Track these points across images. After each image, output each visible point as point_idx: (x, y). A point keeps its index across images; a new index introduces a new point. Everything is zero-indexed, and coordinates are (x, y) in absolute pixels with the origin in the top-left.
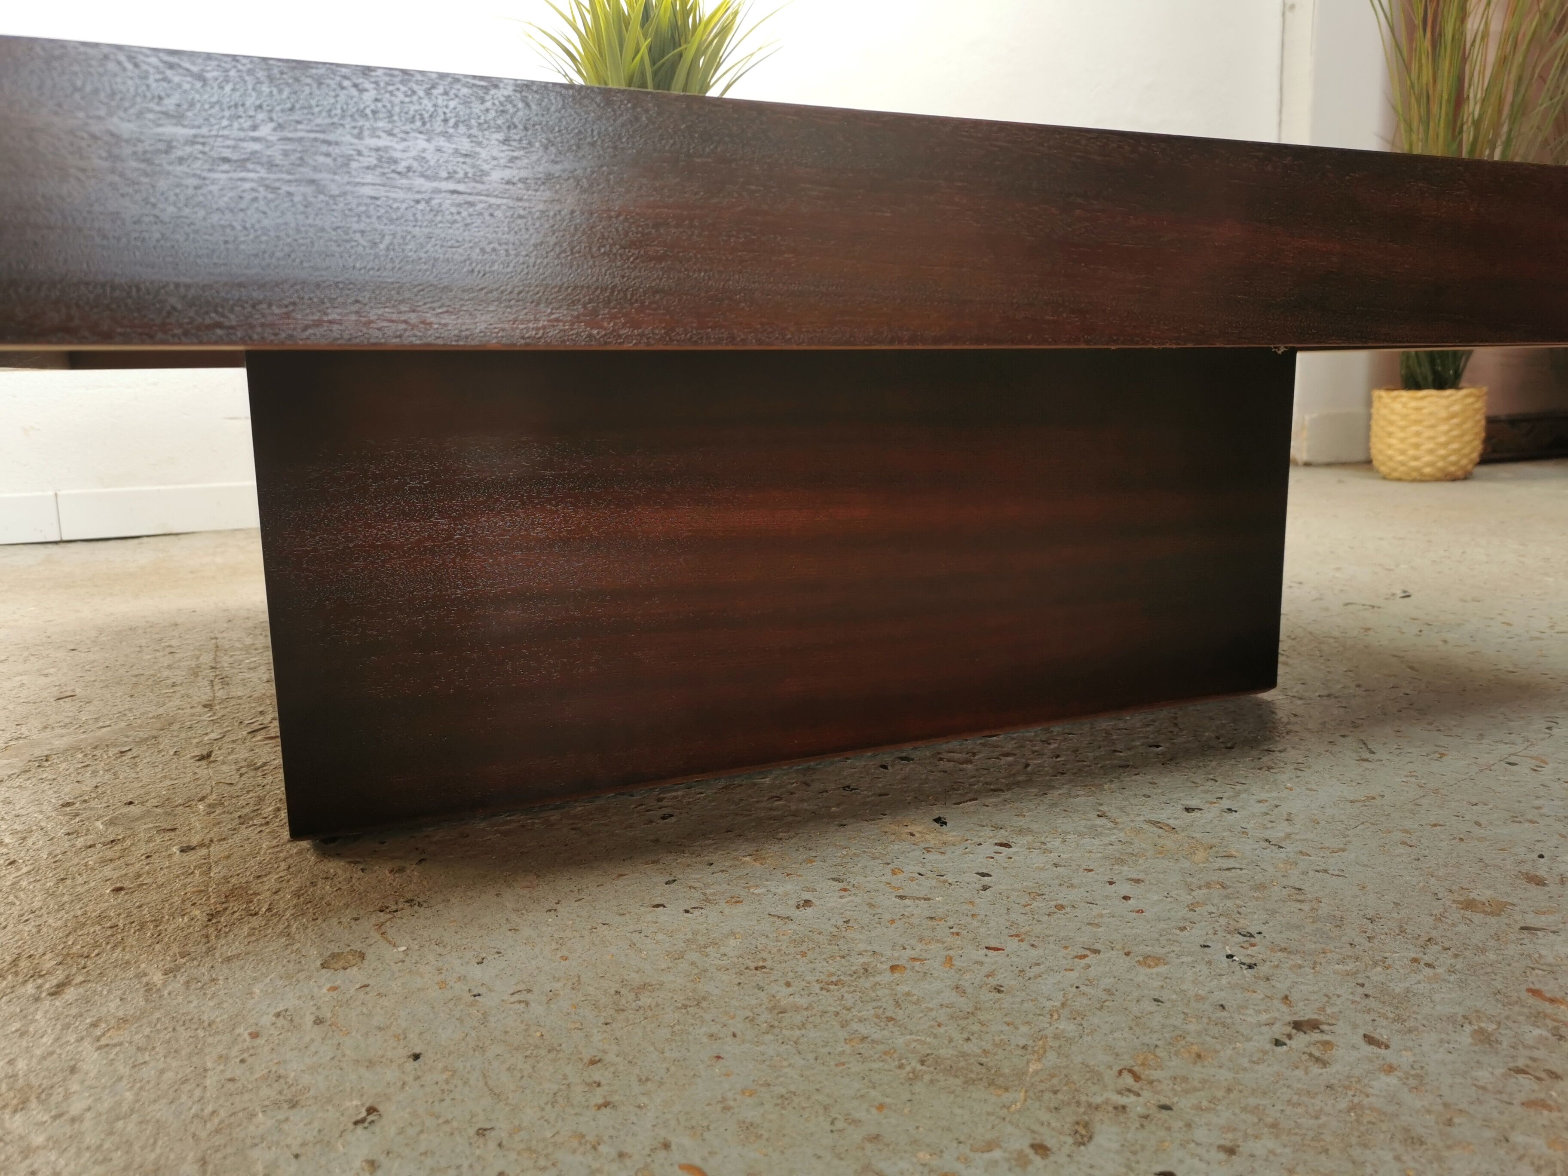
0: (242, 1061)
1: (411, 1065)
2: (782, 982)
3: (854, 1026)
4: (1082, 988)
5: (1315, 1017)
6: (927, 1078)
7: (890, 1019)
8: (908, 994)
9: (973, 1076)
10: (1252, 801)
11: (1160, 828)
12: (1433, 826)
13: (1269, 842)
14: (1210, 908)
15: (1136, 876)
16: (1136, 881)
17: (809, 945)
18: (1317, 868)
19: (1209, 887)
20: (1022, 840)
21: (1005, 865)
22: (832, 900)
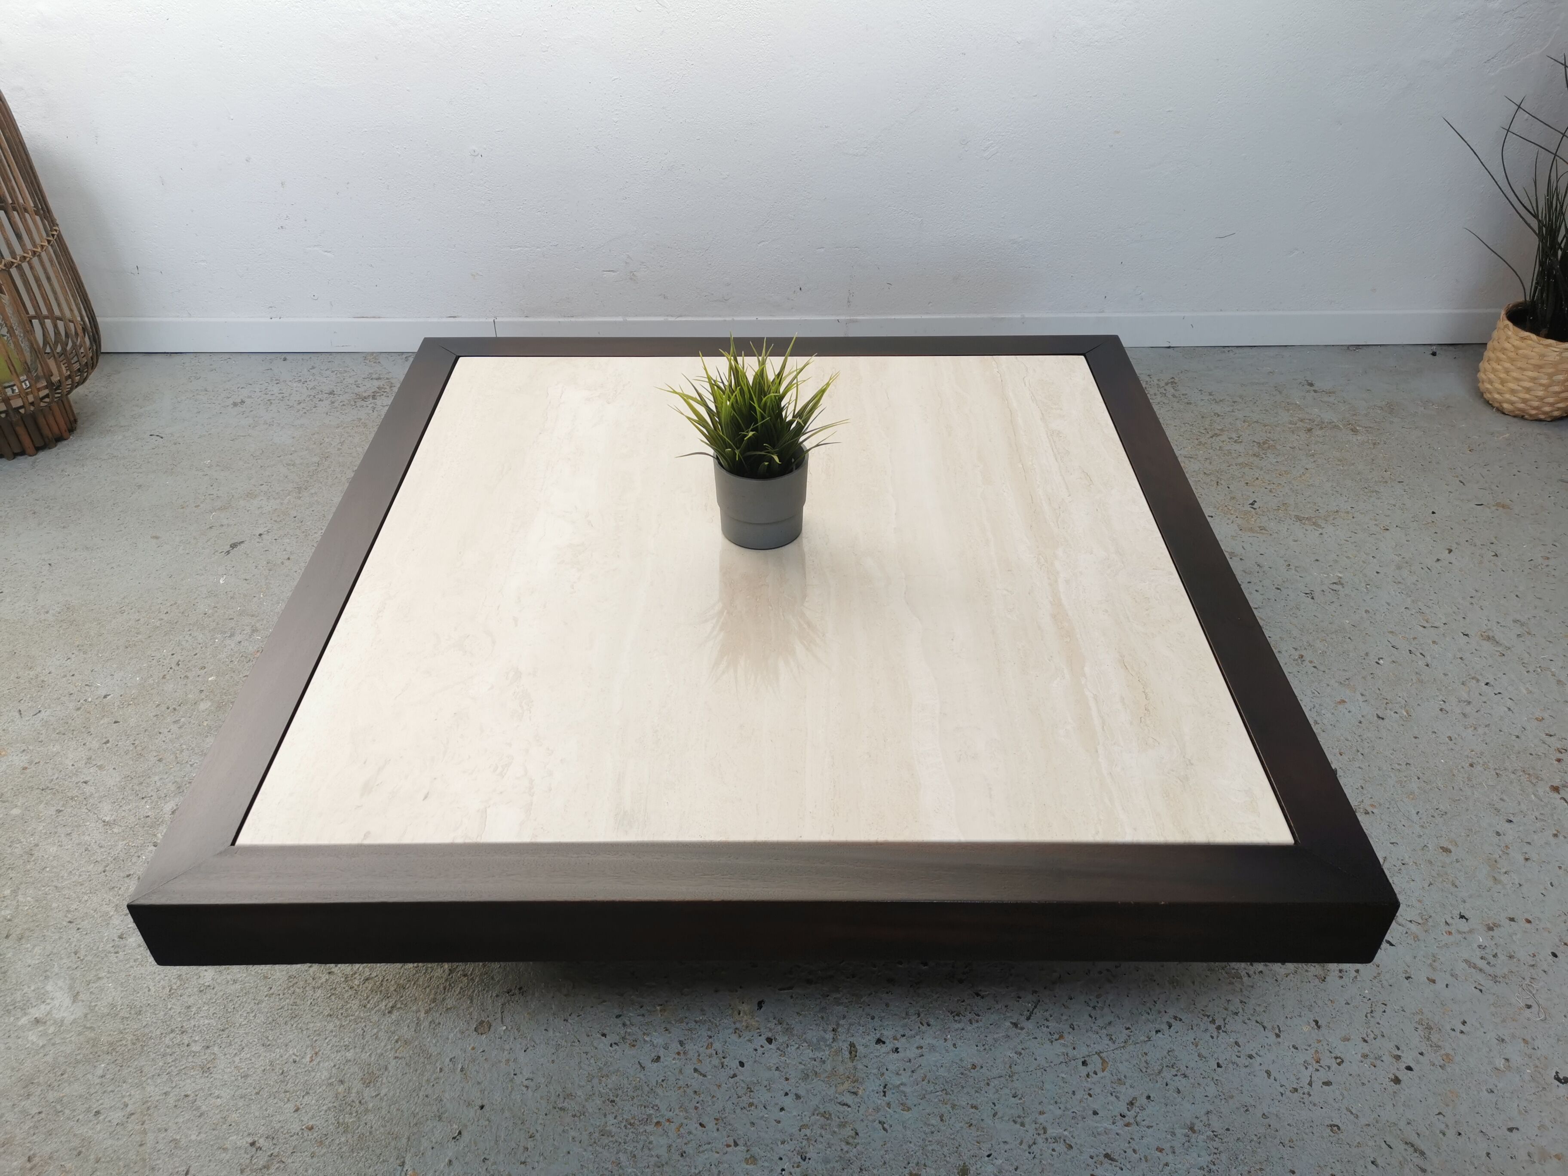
0: (433, 1085)
1: (479, 1111)
2: (614, 1115)
3: (621, 1155)
4: (713, 1166)
7: (635, 1156)
8: (651, 1143)
10: (916, 1045)
11: (850, 1053)
12: (972, 1107)
13: (885, 1087)
14: (808, 1132)
15: (802, 1093)
16: (798, 1097)
17: (639, 1092)
18: (883, 1119)
19: (823, 1115)
20: (781, 1039)
21: (757, 1059)
22: (669, 1060)
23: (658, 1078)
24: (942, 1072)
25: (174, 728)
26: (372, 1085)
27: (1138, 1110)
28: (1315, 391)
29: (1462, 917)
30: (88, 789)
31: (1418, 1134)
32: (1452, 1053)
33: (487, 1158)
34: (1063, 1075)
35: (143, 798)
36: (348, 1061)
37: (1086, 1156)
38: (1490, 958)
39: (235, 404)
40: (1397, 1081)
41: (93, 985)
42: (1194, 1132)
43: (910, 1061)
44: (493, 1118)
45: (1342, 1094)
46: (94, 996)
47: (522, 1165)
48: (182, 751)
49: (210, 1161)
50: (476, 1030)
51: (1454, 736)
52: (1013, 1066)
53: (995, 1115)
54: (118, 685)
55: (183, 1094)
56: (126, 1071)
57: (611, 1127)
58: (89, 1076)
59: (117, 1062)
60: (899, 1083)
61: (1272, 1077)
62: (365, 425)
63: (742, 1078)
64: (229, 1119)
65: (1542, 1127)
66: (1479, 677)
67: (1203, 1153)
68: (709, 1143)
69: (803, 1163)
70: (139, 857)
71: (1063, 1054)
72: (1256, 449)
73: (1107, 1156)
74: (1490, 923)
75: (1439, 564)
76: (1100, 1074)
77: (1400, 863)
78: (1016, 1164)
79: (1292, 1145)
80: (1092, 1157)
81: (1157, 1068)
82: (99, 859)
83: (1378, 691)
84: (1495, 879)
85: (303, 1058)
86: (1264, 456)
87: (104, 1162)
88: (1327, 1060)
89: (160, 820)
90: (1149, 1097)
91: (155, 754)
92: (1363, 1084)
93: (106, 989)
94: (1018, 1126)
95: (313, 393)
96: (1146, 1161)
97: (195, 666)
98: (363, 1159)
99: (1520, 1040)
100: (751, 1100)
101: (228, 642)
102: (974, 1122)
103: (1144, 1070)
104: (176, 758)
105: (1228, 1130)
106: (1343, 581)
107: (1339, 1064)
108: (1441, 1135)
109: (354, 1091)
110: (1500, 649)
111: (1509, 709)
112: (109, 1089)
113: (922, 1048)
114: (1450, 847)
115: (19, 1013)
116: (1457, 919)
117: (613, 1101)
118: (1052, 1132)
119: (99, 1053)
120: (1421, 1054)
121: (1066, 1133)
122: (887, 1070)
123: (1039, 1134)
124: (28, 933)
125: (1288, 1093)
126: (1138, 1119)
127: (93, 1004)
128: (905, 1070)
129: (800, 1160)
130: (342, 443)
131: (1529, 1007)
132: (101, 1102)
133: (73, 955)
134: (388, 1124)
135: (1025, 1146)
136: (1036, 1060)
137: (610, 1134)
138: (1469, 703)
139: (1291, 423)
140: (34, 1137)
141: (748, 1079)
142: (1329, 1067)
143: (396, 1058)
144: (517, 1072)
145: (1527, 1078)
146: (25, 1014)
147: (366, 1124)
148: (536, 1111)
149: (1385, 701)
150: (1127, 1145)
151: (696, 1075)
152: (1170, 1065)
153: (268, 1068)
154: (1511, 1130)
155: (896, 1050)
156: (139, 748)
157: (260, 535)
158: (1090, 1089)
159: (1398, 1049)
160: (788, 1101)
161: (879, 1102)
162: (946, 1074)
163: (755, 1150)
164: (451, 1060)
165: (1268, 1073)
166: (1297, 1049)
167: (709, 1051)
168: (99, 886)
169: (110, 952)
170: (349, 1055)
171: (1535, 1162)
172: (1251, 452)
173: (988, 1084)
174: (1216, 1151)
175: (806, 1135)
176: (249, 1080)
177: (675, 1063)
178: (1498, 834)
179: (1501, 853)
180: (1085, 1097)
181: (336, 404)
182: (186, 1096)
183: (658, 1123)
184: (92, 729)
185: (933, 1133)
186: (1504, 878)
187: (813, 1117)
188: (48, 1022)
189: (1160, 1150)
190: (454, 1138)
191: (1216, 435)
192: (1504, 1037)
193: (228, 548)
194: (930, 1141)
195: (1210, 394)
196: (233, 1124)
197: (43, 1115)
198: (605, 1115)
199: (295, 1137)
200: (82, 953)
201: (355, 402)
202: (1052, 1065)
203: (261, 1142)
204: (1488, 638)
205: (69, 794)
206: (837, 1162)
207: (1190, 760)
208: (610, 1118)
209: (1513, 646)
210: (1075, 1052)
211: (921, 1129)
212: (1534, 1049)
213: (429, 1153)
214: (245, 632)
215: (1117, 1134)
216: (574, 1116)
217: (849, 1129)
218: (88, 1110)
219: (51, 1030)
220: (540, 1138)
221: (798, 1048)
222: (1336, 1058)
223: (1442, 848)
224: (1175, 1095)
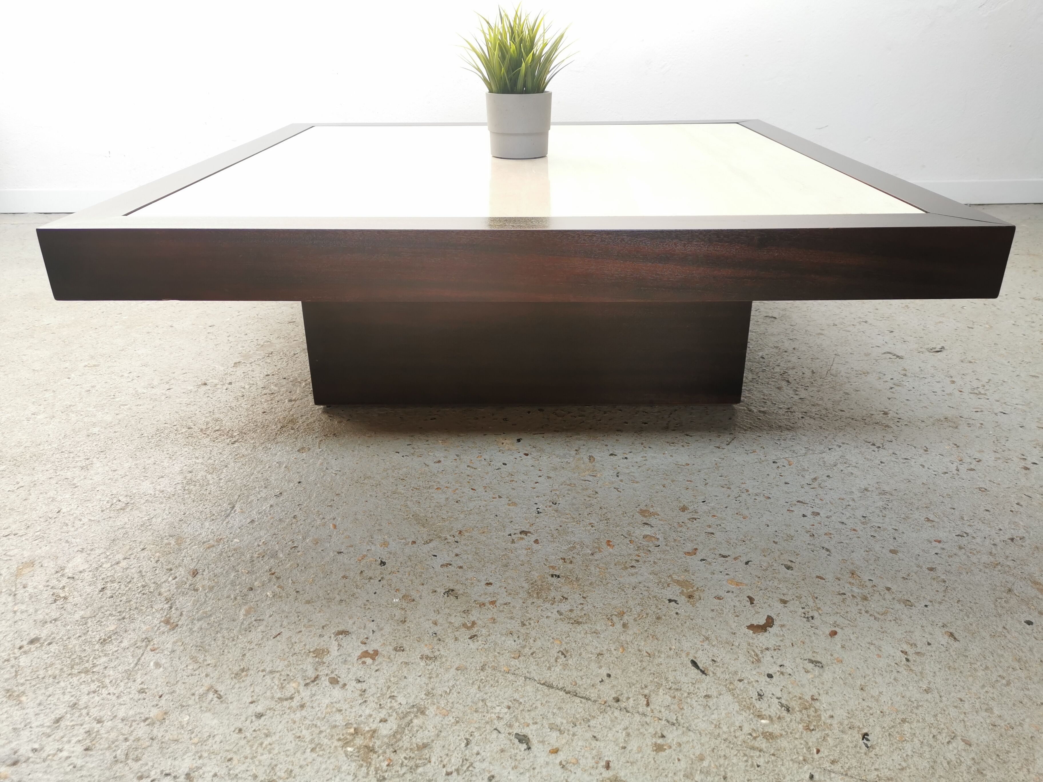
1: (297, 484)
4: (482, 507)
5: (532, 531)
6: (409, 519)
7: (419, 502)
8: (432, 497)
9: (421, 522)
11: (590, 460)
12: (688, 481)
13: (618, 473)
15: (552, 476)
16: (549, 478)
17: (424, 476)
18: (617, 487)
19: (569, 485)
20: (535, 454)
21: (517, 462)
22: (448, 462)
23: (439, 470)
24: (662, 467)
26: (214, 473)
27: (821, 482)
33: (301, 504)
34: (759, 468)
37: (782, 502)
40: (1026, 469)
42: (868, 491)
43: (637, 462)
44: (307, 487)
45: (984, 474)
47: (329, 507)
50: (298, 451)
52: (718, 464)
53: (706, 484)
54: (58, 321)
57: (401, 490)
60: (628, 471)
61: (926, 468)
63: (505, 470)
64: (97, 489)
67: (878, 500)
68: (479, 497)
71: (757, 459)
73: (799, 502)
76: (788, 467)
78: (726, 505)
79: (949, 496)
80: (787, 502)
81: (833, 464)
83: (966, 318)
85: (161, 462)
88: (968, 460)
90: (828, 476)
92: (1000, 470)
94: (725, 489)
96: (832, 504)
98: (201, 505)
100: (512, 479)
102: (690, 488)
103: (822, 465)
105: (895, 490)
107: (978, 462)
109: (199, 476)
113: (646, 457)
117: (403, 479)
118: (753, 491)
121: (764, 492)
122: (619, 466)
123: (743, 492)
125: (940, 474)
126: (822, 486)
128: (633, 466)
129: (552, 504)
134: (224, 490)
135: (732, 498)
136: (736, 461)
137: (400, 493)
141: (510, 471)
142: (971, 463)
143: (235, 462)
144: (329, 468)
147: (206, 490)
148: (342, 484)
149: (972, 322)
150: (815, 497)
151: (469, 468)
152: (843, 463)
153: (134, 466)
155: (626, 458)
156: (67, 343)
158: (781, 473)
159: (1023, 455)
161: (614, 479)
162: (666, 468)
163: (516, 500)
164: (277, 463)
165: (922, 466)
166: (943, 455)
167: (480, 459)
170: (198, 461)
173: (699, 471)
174: (887, 499)
175: (556, 494)
176: (117, 472)
177: (453, 464)
180: (778, 477)
182: (66, 479)
183: (438, 489)
185: (657, 492)
187: (561, 486)
189: (842, 499)
190: (276, 496)
194: (656, 496)
196: (101, 490)
198: (396, 485)
199: (149, 495)
202: (749, 463)
203: (122, 498)
206: (581, 505)
210: (766, 458)
211: (648, 491)
213: (255, 502)
215: (806, 492)
216: (372, 486)
217: (590, 491)
220: (344, 495)
222: (975, 459)
223: (1031, 376)
224: (850, 475)
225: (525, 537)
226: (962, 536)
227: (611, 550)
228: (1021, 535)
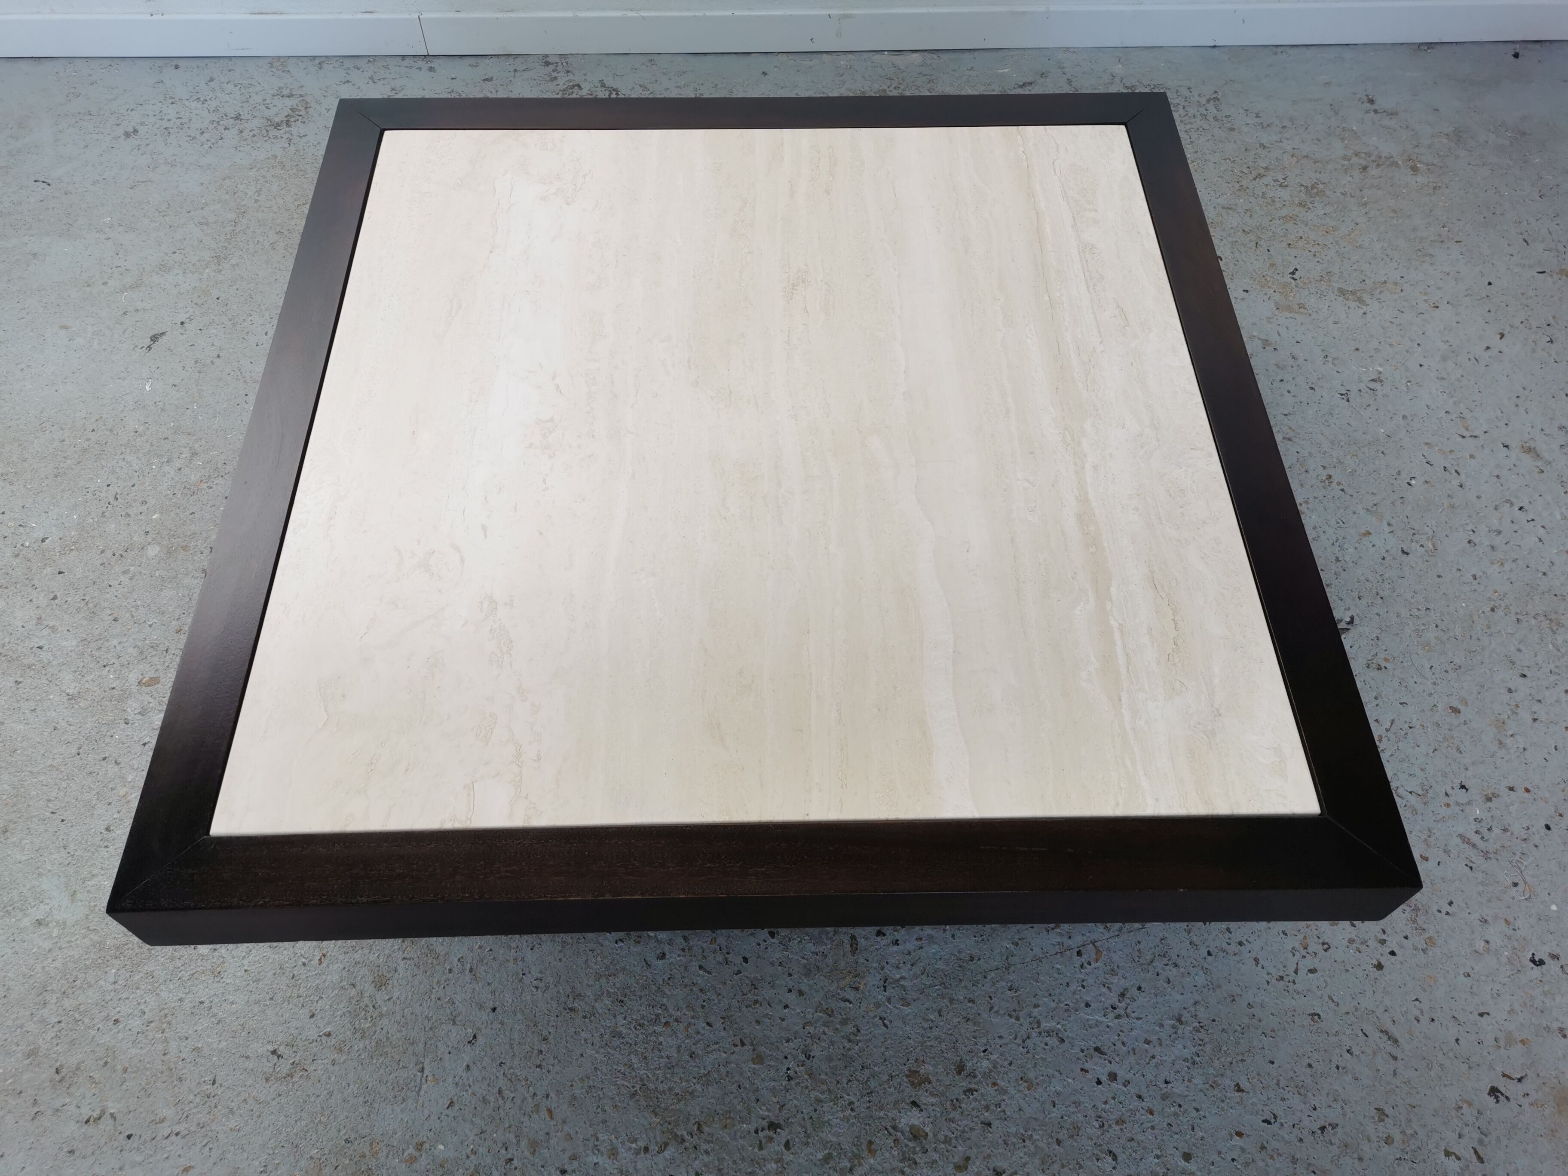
0: (444, 987)
1: (492, 1014)
2: (623, 1015)
3: (633, 1057)
4: (721, 1066)
5: (782, 1122)
6: (637, 1097)
7: (645, 1058)
8: (661, 1043)
9: (651, 1103)
10: (915, 937)
11: (851, 946)
12: (969, 1002)
13: (885, 982)
14: (810, 1029)
15: (804, 988)
16: (801, 993)
17: (647, 992)
18: (884, 1015)
19: (825, 1011)
20: (783, 932)
21: (760, 954)
22: (674, 957)
23: (664, 977)
24: (940, 965)
25: (124, 579)
26: (383, 988)
27: (1128, 1001)
28: (1376, 111)
29: (1463, 787)
30: (44, 655)
31: (1394, 1021)
32: (1435, 936)
33: (504, 1062)
34: (1058, 966)
35: (105, 666)
36: (357, 963)
37: (1076, 1050)
38: (1484, 831)
39: (127, 135)
40: (1379, 966)
41: (89, 883)
42: (1181, 1023)
43: (909, 953)
44: (506, 1020)
45: (1325, 981)
46: (91, 895)
47: (538, 1069)
48: (137, 607)
49: (235, 1069)
51: (1479, 574)
52: (1010, 957)
53: (991, 1008)
54: (55, 525)
55: (198, 1000)
56: (138, 977)
57: (622, 1028)
58: (101, 982)
59: (127, 967)
60: (898, 976)
61: (1260, 966)
62: (283, 166)
63: (746, 974)
64: (247, 1026)
65: (1511, 1011)
66: (1513, 500)
67: (1189, 1044)
68: (717, 1043)
69: (808, 1061)
70: (112, 736)
71: (1059, 944)
72: (1303, 196)
73: (1097, 1049)
74: (1489, 792)
75: (1489, 353)
76: (1094, 965)
77: (1406, 726)
78: (1010, 1059)
79: (1273, 1035)
80: (1082, 1051)
81: (1149, 957)
82: (70, 740)
83: (1406, 520)
84: (1501, 743)
85: (311, 960)
86: (1310, 206)
87: (131, 1072)
88: (1314, 947)
89: (127, 693)
90: (1139, 988)
91: (109, 612)
92: (1347, 971)
93: (102, 888)
94: (1012, 1020)
95: (215, 117)
96: (1134, 1054)
97: (135, 501)
98: (383, 1067)
99: (1502, 921)
100: (755, 997)
101: (166, 468)
102: (971, 1017)
103: (1137, 959)
104: (133, 616)
105: (1214, 1020)
106: (1383, 377)
107: (1326, 950)
108: (1415, 1022)
109: (367, 994)
110: (1539, 464)
111: (1540, 540)
112: (124, 996)
113: (921, 939)
114: (1460, 707)
115: (20, 915)
116: (1457, 789)
117: (622, 1001)
118: (1045, 1025)
119: (108, 958)
120: (1406, 938)
121: (1059, 1026)
122: (887, 963)
123: (1033, 1028)
124: (12, 826)
125: (1274, 981)
126: (1129, 1010)
127: (92, 904)
128: (904, 963)
129: (805, 1059)
130: (259, 192)
131: (1515, 885)
132: (118, 1009)
133: (62, 849)
134: (404, 1029)
135: (1019, 1041)
136: (1032, 950)
137: (620, 1035)
138: (1500, 532)
139: (1345, 158)
140: (58, 1048)
141: (753, 975)
142: (1315, 954)
143: (404, 959)
144: (526, 972)
145: (1504, 960)
146: (26, 915)
147: (382, 1029)
148: (547, 1012)
149: (1413, 531)
150: (1117, 1038)
151: (701, 972)
152: (1162, 954)
153: (279, 971)
154: (1481, 1015)
155: (896, 942)
156: (91, 605)
157: (182, 323)
158: (1083, 981)
159: (1384, 932)
160: (792, 998)
161: (880, 997)
162: (945, 967)
163: (762, 1049)
164: (459, 960)
165: (1256, 960)
166: (1286, 934)
168: (76, 770)
169: (100, 846)
170: (357, 956)
171: (1500, 1047)
172: (1297, 201)
173: (985, 977)
174: (1201, 1042)
175: (810, 1033)
176: (261, 984)
177: (681, 960)
178: (1510, 691)
179: (1509, 712)
180: (1079, 988)
181: (245, 134)
182: (202, 1003)
183: (667, 1024)
184: (36, 582)
185: (931, 1028)
186: (1509, 741)
187: (816, 1014)
188: (50, 925)
189: (1148, 1042)
190: (469, 1042)
191: (1260, 176)
192: (1486, 918)
193: (148, 341)
194: (929, 1037)
195: (1257, 116)
196: (252, 1032)
197: (63, 1025)
198: (615, 1017)
199: (315, 1044)
200: (72, 847)
201: (267, 131)
202: (1048, 955)
203: (282, 1050)
204: (1529, 450)
205: (26, 662)
206: (840, 1059)
207: (1218, 710)
208: (620, 1018)
209: (1554, 460)
210: (1070, 942)
211: (920, 1025)
212: (1514, 930)
213: (447, 1056)
214: (184, 456)
215: (1108, 1026)
216: (585, 1017)
217: (851, 1026)
218: (107, 1018)
219: (55, 932)
220: (552, 1041)
221: (800, 942)
222: (1323, 944)
223: (1451, 708)
224: (1166, 985)
225: (775, 1136)
226: (1269, 1123)
227: (872, 1161)
228: (1335, 1121)
